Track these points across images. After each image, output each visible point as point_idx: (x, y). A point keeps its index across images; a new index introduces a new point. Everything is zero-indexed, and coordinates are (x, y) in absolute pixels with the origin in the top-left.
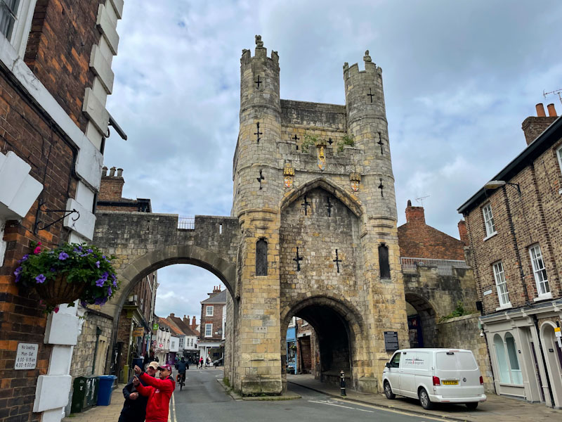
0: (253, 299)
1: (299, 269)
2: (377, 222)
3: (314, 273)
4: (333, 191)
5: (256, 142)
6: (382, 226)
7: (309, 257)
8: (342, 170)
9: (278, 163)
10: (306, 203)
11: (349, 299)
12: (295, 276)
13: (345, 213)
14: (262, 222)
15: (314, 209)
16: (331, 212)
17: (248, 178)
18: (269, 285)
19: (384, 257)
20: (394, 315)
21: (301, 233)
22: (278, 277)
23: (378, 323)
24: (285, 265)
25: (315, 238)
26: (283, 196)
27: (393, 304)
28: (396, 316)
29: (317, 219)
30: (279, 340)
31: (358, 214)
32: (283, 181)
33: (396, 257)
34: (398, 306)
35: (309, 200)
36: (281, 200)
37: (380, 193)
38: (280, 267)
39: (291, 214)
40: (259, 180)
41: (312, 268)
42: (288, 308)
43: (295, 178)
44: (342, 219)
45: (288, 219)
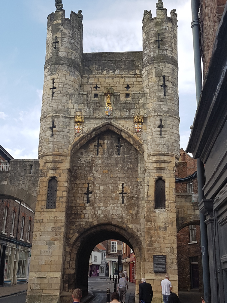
0: (42, 228)
1: (88, 201)
2: (155, 158)
3: (102, 205)
4: (119, 133)
5: (51, 95)
6: (159, 162)
7: (98, 192)
8: (127, 114)
9: (70, 112)
10: (99, 145)
11: (130, 226)
12: (85, 208)
13: (133, 151)
14: (53, 164)
15: (106, 150)
16: (120, 151)
17: (44, 127)
18: (56, 216)
19: (161, 189)
20: (165, 240)
21: (92, 171)
22: (64, 209)
23: (149, 248)
24: (77, 198)
25: (104, 174)
26: (73, 141)
27: (165, 230)
28: (167, 242)
29: (107, 158)
30: (61, 262)
31: (141, 152)
32: (74, 128)
33: (171, 188)
34: (169, 233)
35: (101, 142)
36: (71, 144)
37: (159, 132)
38: (72, 200)
39: (85, 155)
40: (51, 128)
41: (100, 201)
42: (77, 235)
43: (84, 124)
44: (130, 157)
45: (82, 159)
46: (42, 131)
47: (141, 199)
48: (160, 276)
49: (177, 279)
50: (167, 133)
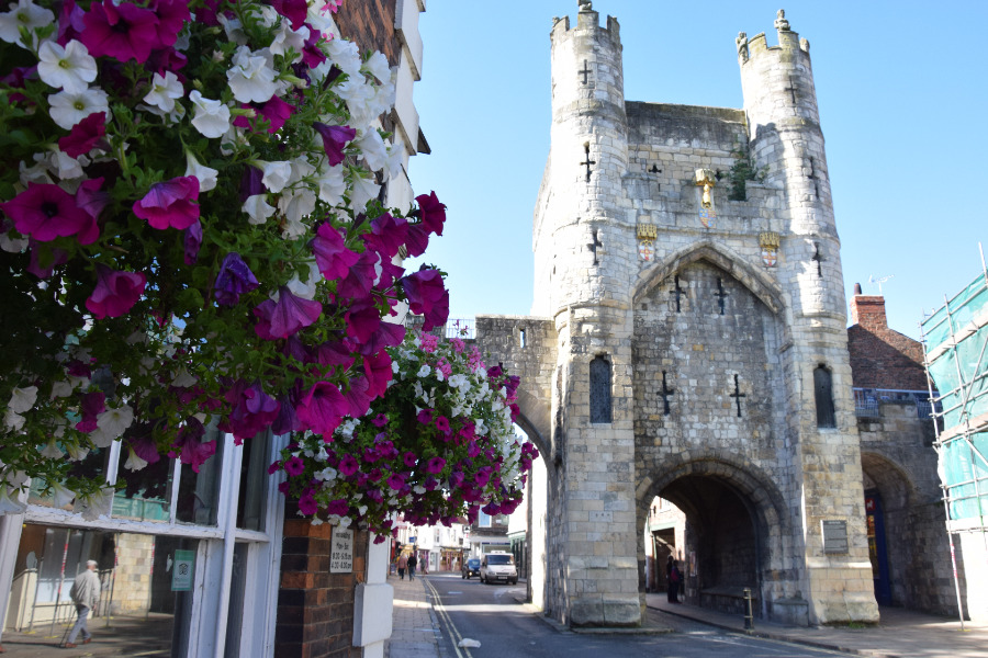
0: (586, 464)
1: (667, 410)
2: (812, 324)
3: (696, 418)
4: (727, 267)
5: (584, 177)
6: (822, 331)
7: (685, 390)
8: (744, 228)
9: (626, 216)
10: (679, 290)
11: (758, 464)
12: (661, 424)
13: (750, 306)
14: (599, 326)
15: (694, 301)
16: (724, 306)
18: (615, 440)
19: (823, 387)
20: (841, 491)
21: (670, 345)
22: (631, 425)
23: (812, 507)
24: (642, 403)
25: (696, 354)
26: (635, 277)
27: (840, 471)
29: (699, 318)
30: (634, 535)
31: (775, 309)
32: (636, 250)
33: (845, 386)
34: (849, 476)
35: (683, 284)
36: (634, 284)
37: (816, 269)
39: (651, 309)
40: (592, 248)
41: (692, 409)
42: (649, 481)
43: (658, 243)
44: (745, 318)
45: (645, 318)
47: (777, 408)
48: (838, 560)
49: (870, 566)
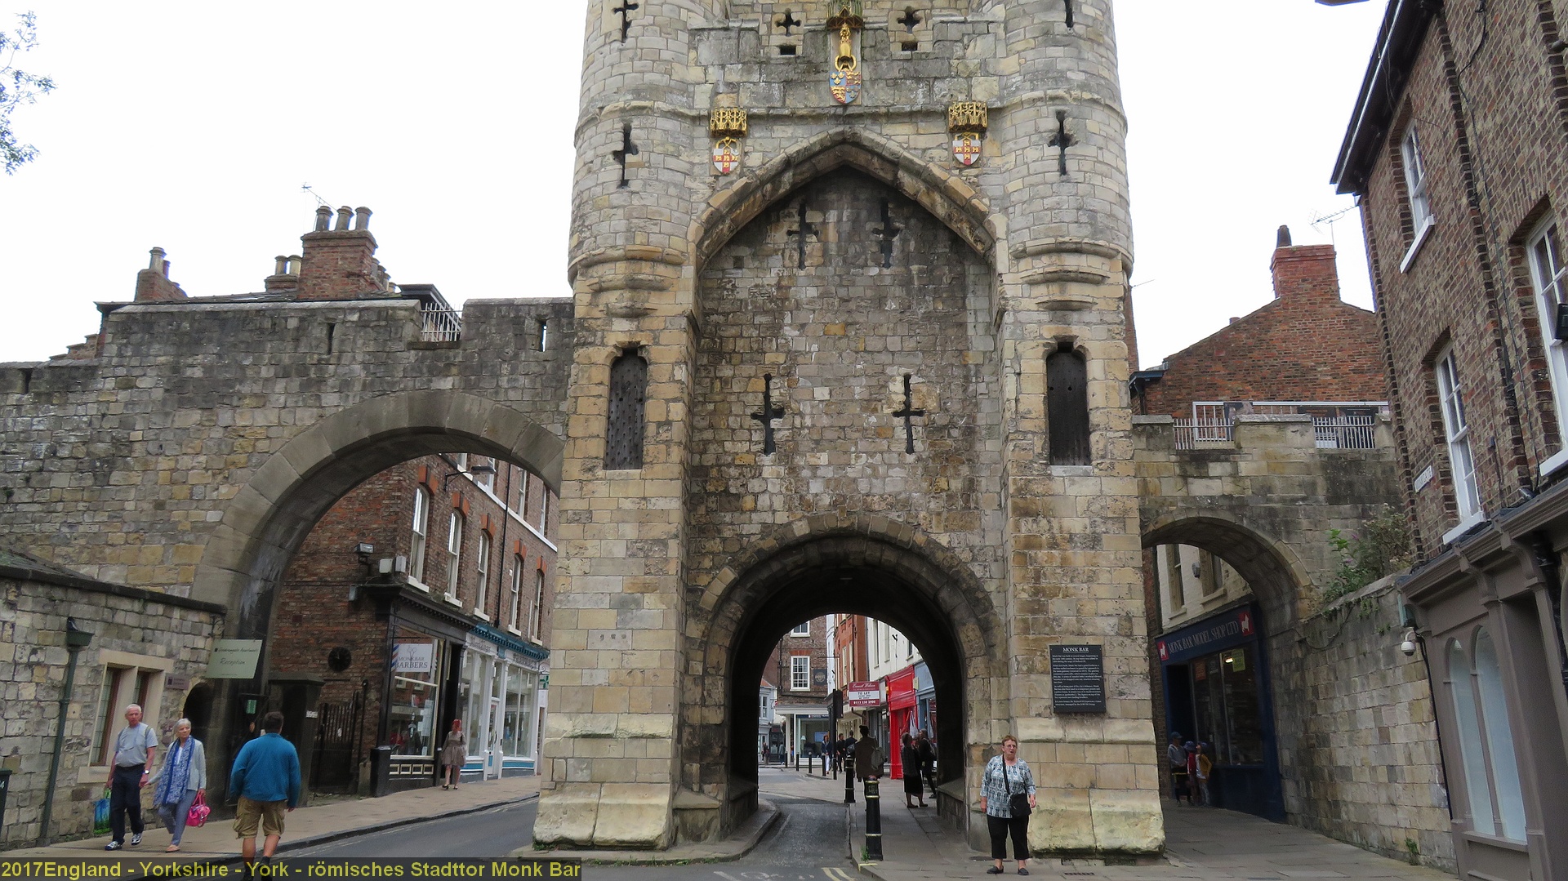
0: (589, 544)
1: (769, 446)
2: (1043, 265)
3: (823, 458)
4: (889, 177)
5: (618, 35)
6: (1061, 278)
7: (806, 408)
8: (919, 98)
9: (692, 96)
10: (806, 228)
11: (944, 540)
12: (756, 471)
13: (942, 248)
14: (627, 294)
15: (833, 248)
16: (891, 251)
17: (590, 155)
18: (644, 498)
19: (1070, 389)
20: (1094, 586)
21: (781, 328)
22: (676, 470)
23: (1030, 617)
24: (723, 435)
25: (831, 341)
26: (704, 206)
27: (1093, 548)
28: (1101, 591)
29: (840, 276)
30: (670, 675)
31: (979, 247)
32: (707, 156)
33: (1111, 383)
34: (1112, 557)
35: (814, 217)
36: (698, 217)
37: (1056, 162)
38: (706, 442)
39: (751, 266)
40: (619, 156)
41: (817, 442)
42: (729, 575)
43: (749, 142)
44: (930, 272)
45: (738, 283)
46: (586, 168)
47: (984, 432)
48: (1082, 724)
49: (1152, 737)
50: (1087, 166)
